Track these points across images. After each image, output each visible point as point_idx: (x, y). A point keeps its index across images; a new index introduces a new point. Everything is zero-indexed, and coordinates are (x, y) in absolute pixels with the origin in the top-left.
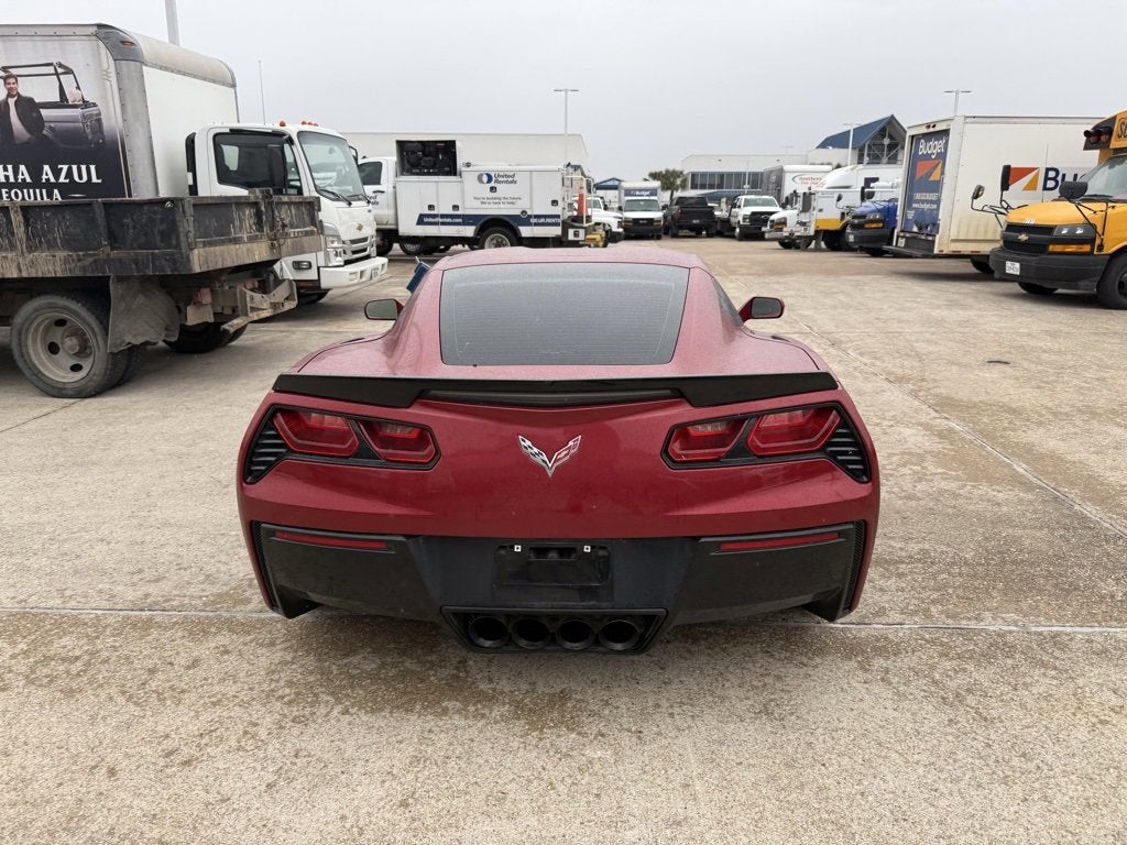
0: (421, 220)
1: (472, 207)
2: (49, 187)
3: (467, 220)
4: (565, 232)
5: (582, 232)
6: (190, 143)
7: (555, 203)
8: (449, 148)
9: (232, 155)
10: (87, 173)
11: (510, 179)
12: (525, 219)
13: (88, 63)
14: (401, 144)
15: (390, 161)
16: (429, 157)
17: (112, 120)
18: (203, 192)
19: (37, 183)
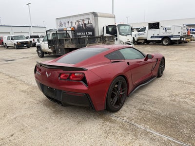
0: (151, 37)
1: (161, 34)
2: (87, 35)
3: (160, 37)
4: (181, 39)
5: (185, 39)
6: (103, 28)
7: (179, 33)
8: (158, 24)
9: (110, 29)
10: (90, 33)
11: (170, 29)
12: (172, 36)
13: (91, 17)
14: (149, 24)
15: (147, 27)
16: (154, 26)
17: (94, 26)
18: (104, 35)
19: (86, 35)
